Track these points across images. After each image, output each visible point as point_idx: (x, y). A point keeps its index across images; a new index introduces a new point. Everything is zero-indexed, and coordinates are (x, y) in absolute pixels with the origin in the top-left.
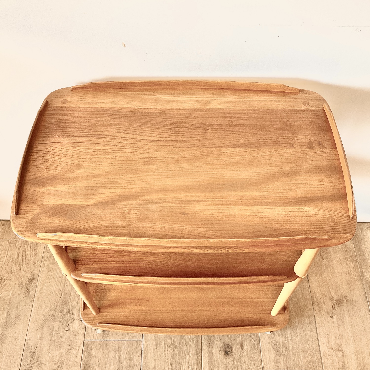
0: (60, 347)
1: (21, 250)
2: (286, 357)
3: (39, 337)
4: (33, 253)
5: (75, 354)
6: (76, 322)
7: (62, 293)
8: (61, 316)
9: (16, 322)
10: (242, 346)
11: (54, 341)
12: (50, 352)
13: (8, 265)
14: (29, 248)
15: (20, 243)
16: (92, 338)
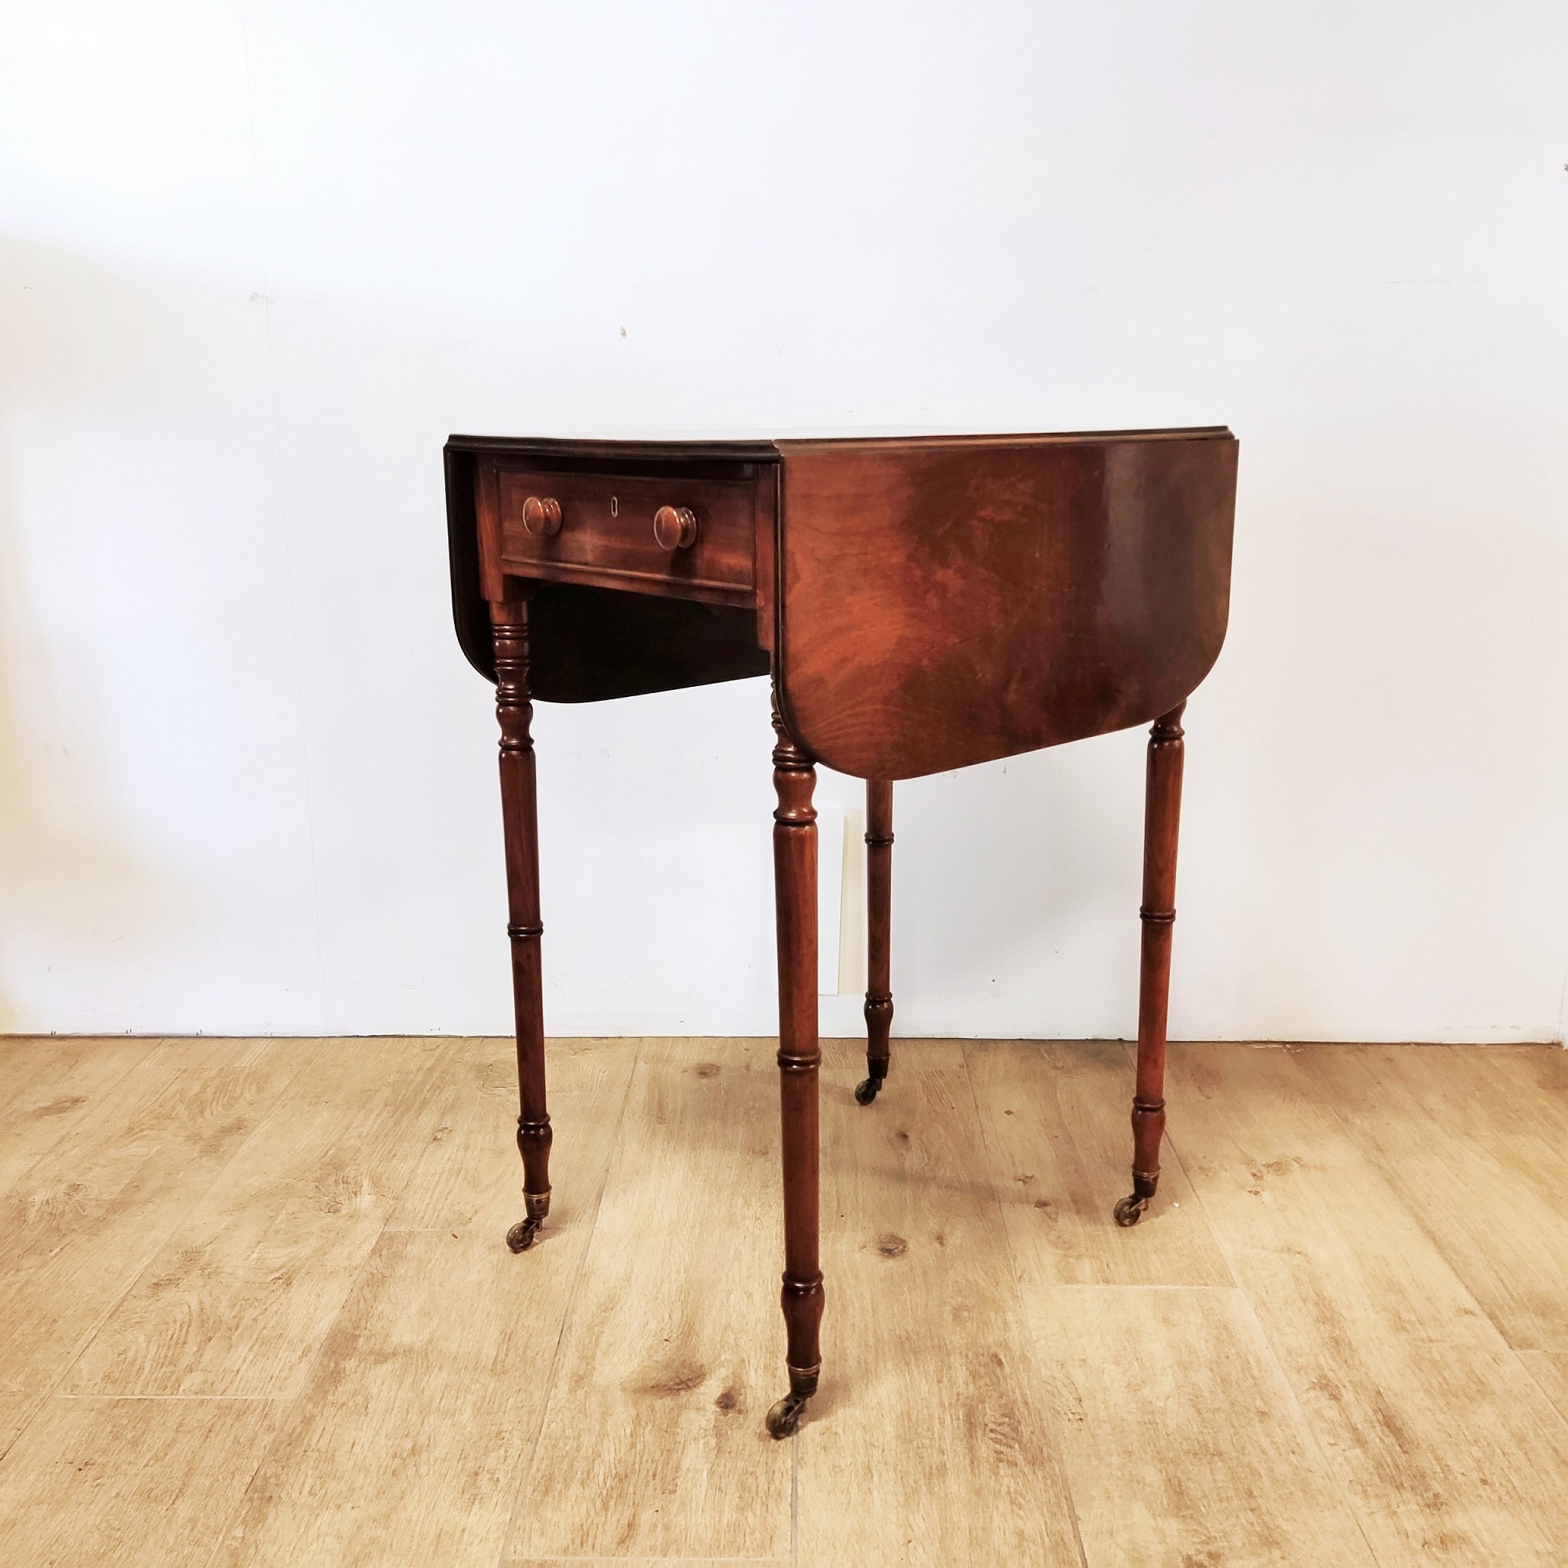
0: (296, 1242)
1: (217, 1082)
2: (1101, 1261)
3: (223, 1226)
4: (254, 1087)
5: (345, 1253)
6: (365, 1200)
7: (330, 1149)
8: (317, 1187)
9: (154, 1200)
10: (940, 1239)
11: (277, 1232)
12: (257, 1251)
13: (161, 1106)
14: (241, 1081)
15: (214, 1072)
16: (415, 1226)
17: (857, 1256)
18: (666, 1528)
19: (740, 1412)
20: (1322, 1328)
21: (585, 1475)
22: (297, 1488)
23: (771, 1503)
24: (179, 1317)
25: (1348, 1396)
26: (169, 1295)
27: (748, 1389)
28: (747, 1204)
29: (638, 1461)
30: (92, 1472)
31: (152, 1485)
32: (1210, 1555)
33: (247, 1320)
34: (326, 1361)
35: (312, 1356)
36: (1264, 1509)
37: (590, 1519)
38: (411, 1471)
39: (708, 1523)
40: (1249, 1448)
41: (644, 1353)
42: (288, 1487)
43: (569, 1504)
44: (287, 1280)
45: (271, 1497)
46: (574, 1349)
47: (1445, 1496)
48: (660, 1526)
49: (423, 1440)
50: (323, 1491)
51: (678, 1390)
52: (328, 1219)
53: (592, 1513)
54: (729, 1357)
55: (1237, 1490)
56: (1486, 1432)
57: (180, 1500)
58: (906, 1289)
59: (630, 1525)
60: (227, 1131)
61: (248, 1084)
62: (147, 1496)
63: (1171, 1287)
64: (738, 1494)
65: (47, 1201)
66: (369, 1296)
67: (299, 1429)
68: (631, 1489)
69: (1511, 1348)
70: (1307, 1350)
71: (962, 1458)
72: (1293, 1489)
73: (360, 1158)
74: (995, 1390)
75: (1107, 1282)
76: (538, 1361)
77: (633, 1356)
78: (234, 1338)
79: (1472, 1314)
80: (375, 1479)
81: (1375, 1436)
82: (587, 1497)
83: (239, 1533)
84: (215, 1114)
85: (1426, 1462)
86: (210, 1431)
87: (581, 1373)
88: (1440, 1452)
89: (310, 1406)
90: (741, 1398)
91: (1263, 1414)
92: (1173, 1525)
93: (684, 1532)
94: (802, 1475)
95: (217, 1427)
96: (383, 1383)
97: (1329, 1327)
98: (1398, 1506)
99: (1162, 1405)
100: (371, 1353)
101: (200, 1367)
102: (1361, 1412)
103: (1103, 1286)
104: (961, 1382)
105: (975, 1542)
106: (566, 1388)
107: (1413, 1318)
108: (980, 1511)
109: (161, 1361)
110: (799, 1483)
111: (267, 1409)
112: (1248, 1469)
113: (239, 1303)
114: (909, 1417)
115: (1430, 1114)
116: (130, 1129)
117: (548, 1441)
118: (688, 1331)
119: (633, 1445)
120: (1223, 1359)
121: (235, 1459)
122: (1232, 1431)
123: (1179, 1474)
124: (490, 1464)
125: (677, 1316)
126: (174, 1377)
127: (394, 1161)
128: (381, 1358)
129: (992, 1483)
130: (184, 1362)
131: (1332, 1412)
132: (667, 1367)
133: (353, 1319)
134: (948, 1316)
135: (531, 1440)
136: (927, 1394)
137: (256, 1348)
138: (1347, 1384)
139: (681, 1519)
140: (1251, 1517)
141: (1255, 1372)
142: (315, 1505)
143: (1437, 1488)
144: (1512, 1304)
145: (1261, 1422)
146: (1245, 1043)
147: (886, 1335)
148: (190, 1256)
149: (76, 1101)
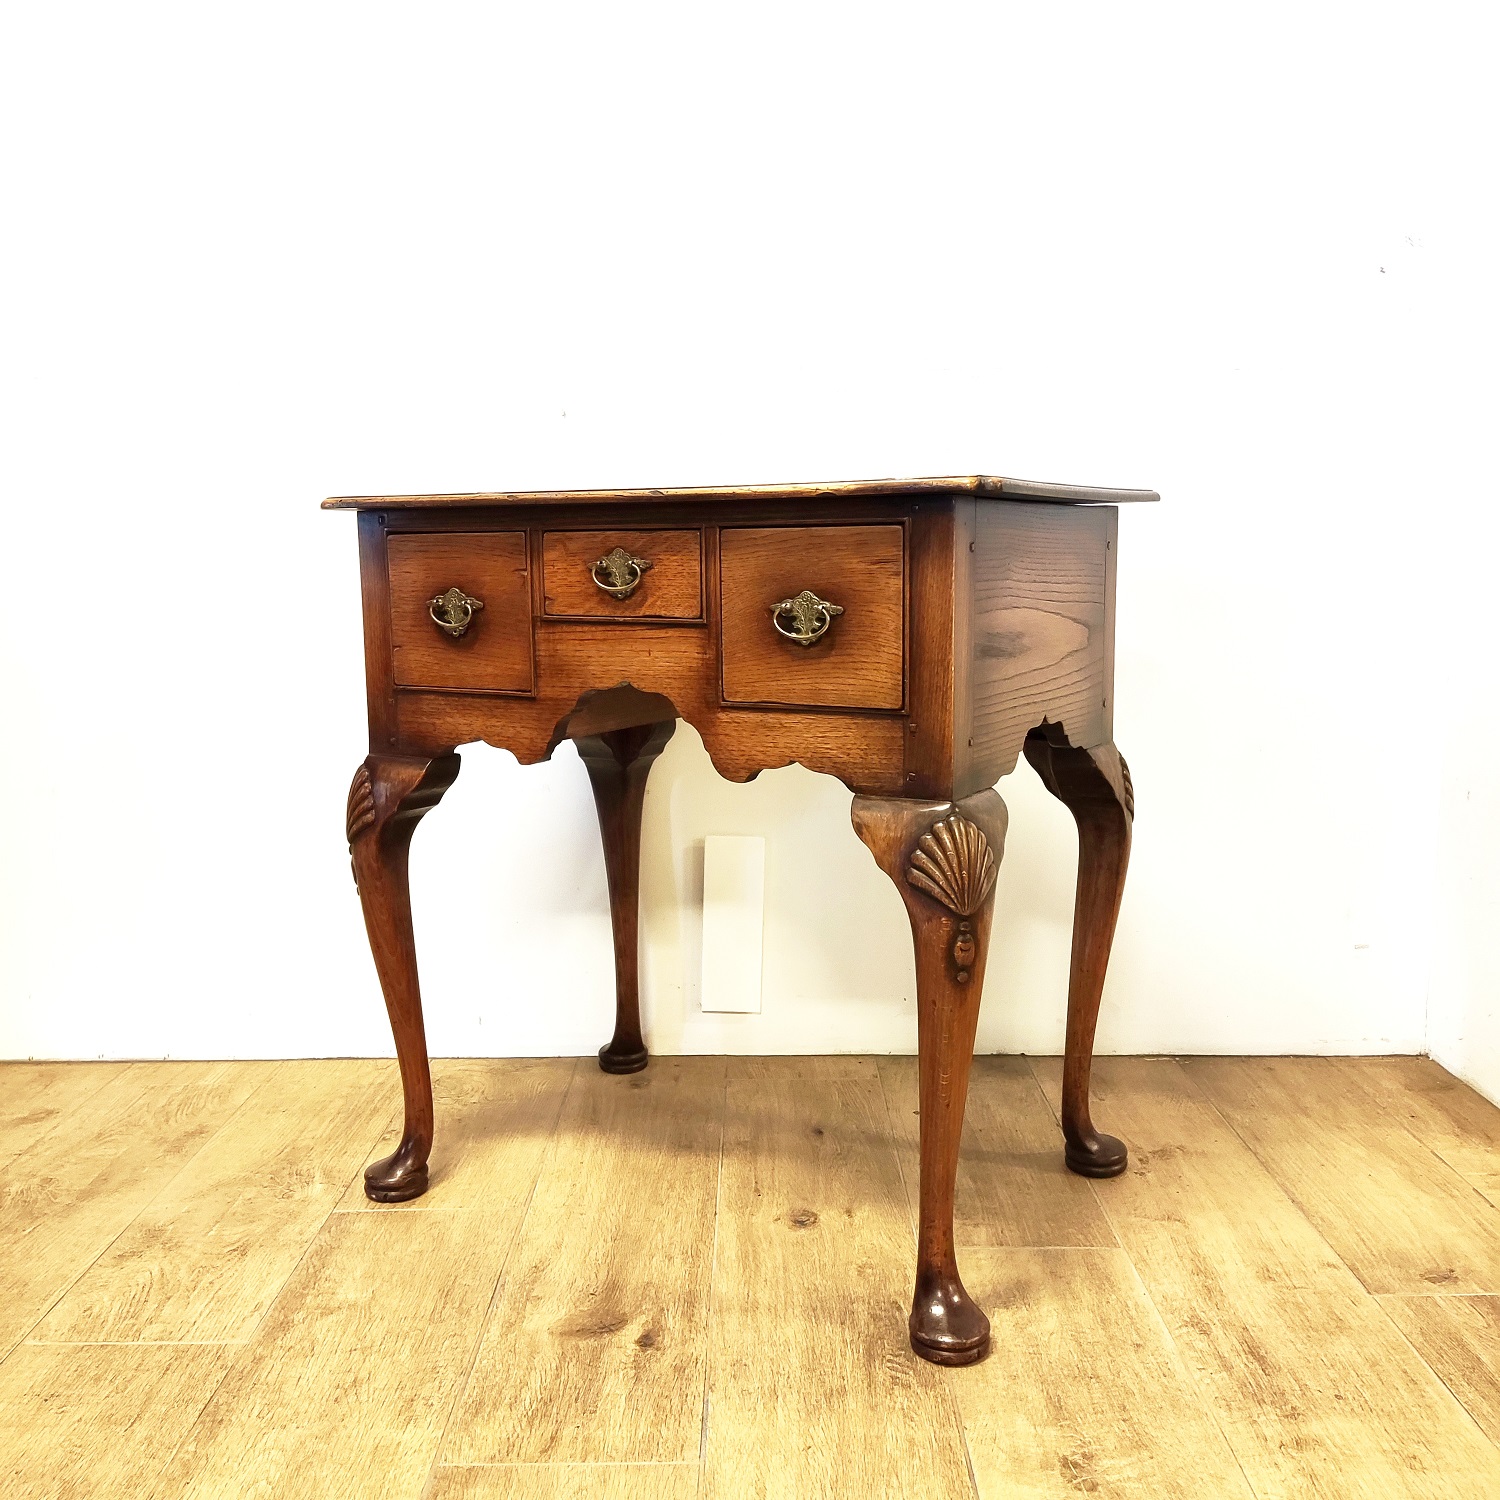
17: (772, 1226)
18: (586, 1440)
19: (658, 1349)
20: (1196, 1278)
21: (513, 1399)
22: (246, 1413)
23: (684, 1420)
24: (141, 1281)
25: (1217, 1331)
26: (131, 1264)
27: (666, 1332)
28: (671, 1187)
29: (562, 1387)
30: (58, 1402)
31: (113, 1411)
32: (1084, 1455)
33: (204, 1283)
34: (276, 1315)
35: (263, 1310)
36: (1135, 1420)
37: (515, 1435)
38: (352, 1398)
39: (624, 1436)
40: (1125, 1372)
41: (571, 1304)
42: (238, 1412)
43: (497, 1423)
44: (242, 1251)
45: (222, 1420)
46: (506, 1302)
47: (1302, 1408)
48: (580, 1439)
49: (363, 1374)
50: (270, 1415)
51: (601, 1333)
52: (282, 1204)
53: (518, 1429)
54: (649, 1307)
55: (1112, 1405)
56: (1342, 1358)
57: (138, 1423)
58: (815, 1252)
59: (552, 1438)
60: (192, 1134)
61: (210, 1098)
62: (108, 1419)
63: (1058, 1247)
64: (653, 1413)
65: (22, 1192)
66: (316, 1263)
67: (249, 1368)
68: (555, 1410)
69: (1369, 1293)
70: (1182, 1295)
71: (860, 1383)
72: (1163, 1404)
73: (313, 1156)
74: (893, 1329)
75: (1002, 1245)
76: (473, 1312)
77: (561, 1308)
78: (191, 1297)
79: (1335, 1267)
80: (318, 1405)
81: (1241, 1364)
82: (514, 1416)
83: (192, 1448)
84: (179, 1121)
85: (1285, 1382)
86: (167, 1369)
87: (512, 1321)
88: (1299, 1375)
89: (258, 1351)
90: (660, 1338)
91: (1138, 1345)
92: (1052, 1432)
93: (602, 1444)
94: (712, 1397)
95: (172, 1368)
96: (328, 1331)
97: (1203, 1278)
98: (1259, 1417)
99: (1046, 1339)
100: (318, 1308)
101: (160, 1319)
102: (1227, 1344)
103: (996, 1248)
104: (863, 1322)
105: (868, 1447)
106: (498, 1333)
107: (1279, 1270)
108: (875, 1423)
109: (124, 1315)
110: (710, 1404)
111: (220, 1351)
112: (1122, 1389)
113: (197, 1271)
114: (813, 1351)
115: (1305, 1112)
116: (100, 1135)
117: (477, 1375)
118: (613, 1288)
119: (558, 1376)
120: (1104, 1303)
121: (189, 1391)
122: (1109, 1360)
123: (1059, 1393)
124: (425, 1392)
125: (602, 1276)
126: (135, 1328)
127: (345, 1157)
128: (327, 1312)
129: (888, 1401)
130: (146, 1315)
131: (1201, 1343)
132: (591, 1315)
133: (303, 1281)
134: (853, 1273)
135: (465, 1373)
136: (831, 1334)
137: (212, 1304)
138: (1217, 1323)
139: (600, 1432)
140: (1124, 1426)
141: (1133, 1313)
142: (262, 1426)
143: (1295, 1403)
144: (1372, 1258)
145: (1136, 1352)
146: (1137, 1055)
147: (795, 1289)
148: (153, 1235)
149: (50, 1113)
